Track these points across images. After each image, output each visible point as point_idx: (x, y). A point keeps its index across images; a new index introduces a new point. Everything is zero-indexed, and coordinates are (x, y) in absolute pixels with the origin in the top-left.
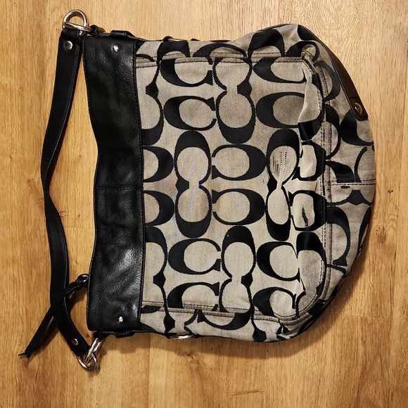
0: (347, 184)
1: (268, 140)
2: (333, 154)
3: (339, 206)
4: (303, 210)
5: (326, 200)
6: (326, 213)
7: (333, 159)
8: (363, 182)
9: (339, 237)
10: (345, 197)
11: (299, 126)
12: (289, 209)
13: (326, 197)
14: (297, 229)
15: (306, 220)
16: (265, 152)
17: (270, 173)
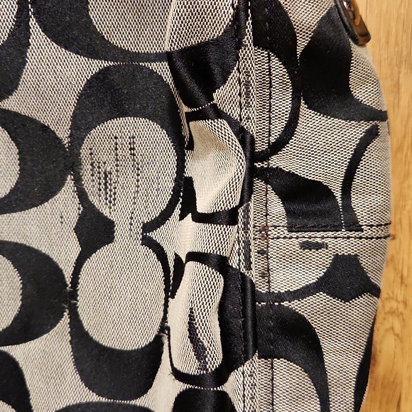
0: (317, 237)
1: (73, 100)
2: (276, 147)
3: (295, 305)
4: (191, 317)
5: (253, 285)
6: (255, 326)
7: (276, 161)
8: (367, 232)
9: (297, 399)
10: (312, 277)
11: (168, 57)
12: (166, 305)
13: (254, 275)
14: (178, 375)
15: (199, 351)
16: (63, 133)
17: (82, 195)
